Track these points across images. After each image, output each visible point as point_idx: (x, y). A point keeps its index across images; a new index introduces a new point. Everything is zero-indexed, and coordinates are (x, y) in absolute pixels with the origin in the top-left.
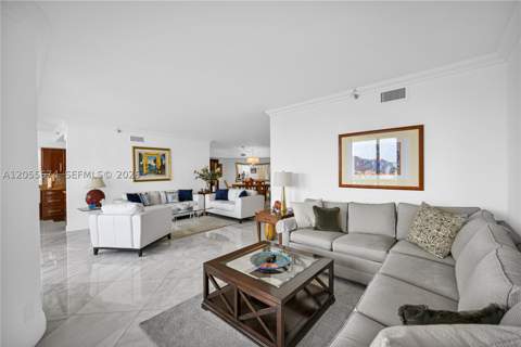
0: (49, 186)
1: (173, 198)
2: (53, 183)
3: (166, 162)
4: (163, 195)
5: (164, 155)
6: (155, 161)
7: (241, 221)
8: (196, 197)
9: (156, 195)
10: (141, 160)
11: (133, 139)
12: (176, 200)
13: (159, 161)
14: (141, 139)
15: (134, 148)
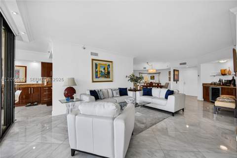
0: (45, 84)
1: (117, 94)
2: (47, 83)
3: (110, 69)
4: (110, 92)
5: (109, 65)
6: (104, 69)
7: (173, 114)
8: (130, 93)
9: (106, 91)
10: (96, 68)
11: (92, 54)
12: (118, 95)
13: (106, 69)
14: (96, 55)
15: (93, 60)
